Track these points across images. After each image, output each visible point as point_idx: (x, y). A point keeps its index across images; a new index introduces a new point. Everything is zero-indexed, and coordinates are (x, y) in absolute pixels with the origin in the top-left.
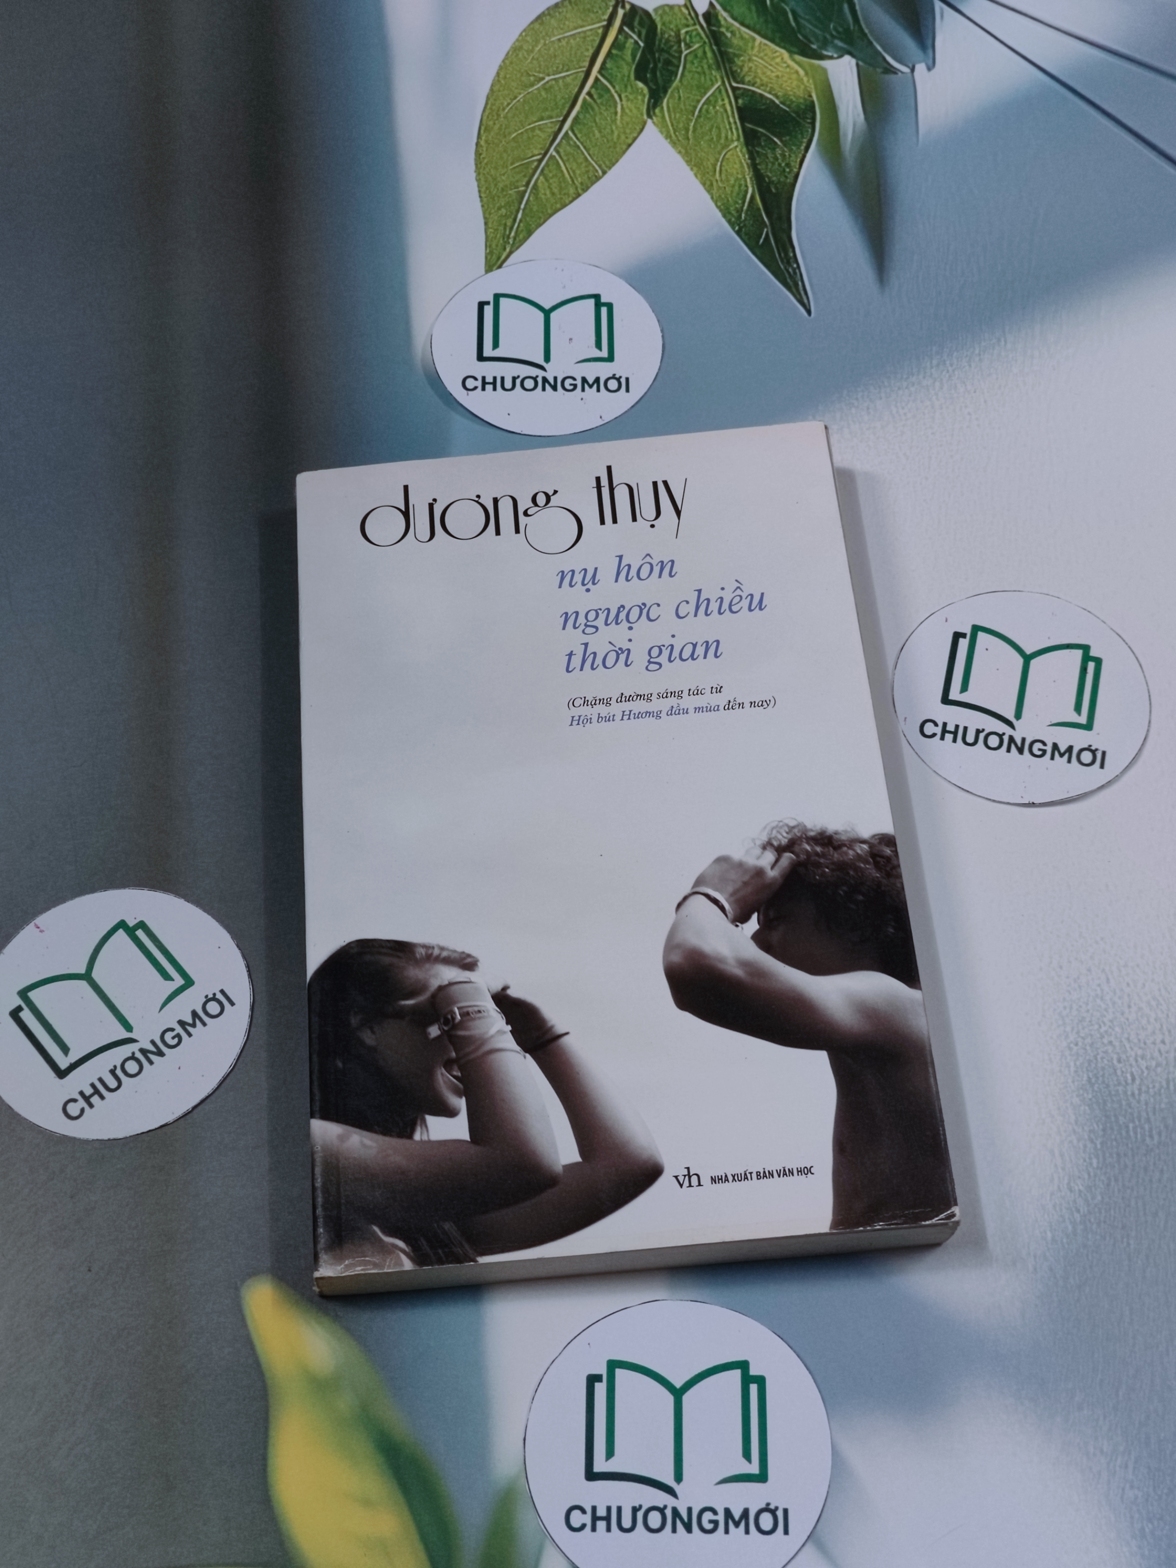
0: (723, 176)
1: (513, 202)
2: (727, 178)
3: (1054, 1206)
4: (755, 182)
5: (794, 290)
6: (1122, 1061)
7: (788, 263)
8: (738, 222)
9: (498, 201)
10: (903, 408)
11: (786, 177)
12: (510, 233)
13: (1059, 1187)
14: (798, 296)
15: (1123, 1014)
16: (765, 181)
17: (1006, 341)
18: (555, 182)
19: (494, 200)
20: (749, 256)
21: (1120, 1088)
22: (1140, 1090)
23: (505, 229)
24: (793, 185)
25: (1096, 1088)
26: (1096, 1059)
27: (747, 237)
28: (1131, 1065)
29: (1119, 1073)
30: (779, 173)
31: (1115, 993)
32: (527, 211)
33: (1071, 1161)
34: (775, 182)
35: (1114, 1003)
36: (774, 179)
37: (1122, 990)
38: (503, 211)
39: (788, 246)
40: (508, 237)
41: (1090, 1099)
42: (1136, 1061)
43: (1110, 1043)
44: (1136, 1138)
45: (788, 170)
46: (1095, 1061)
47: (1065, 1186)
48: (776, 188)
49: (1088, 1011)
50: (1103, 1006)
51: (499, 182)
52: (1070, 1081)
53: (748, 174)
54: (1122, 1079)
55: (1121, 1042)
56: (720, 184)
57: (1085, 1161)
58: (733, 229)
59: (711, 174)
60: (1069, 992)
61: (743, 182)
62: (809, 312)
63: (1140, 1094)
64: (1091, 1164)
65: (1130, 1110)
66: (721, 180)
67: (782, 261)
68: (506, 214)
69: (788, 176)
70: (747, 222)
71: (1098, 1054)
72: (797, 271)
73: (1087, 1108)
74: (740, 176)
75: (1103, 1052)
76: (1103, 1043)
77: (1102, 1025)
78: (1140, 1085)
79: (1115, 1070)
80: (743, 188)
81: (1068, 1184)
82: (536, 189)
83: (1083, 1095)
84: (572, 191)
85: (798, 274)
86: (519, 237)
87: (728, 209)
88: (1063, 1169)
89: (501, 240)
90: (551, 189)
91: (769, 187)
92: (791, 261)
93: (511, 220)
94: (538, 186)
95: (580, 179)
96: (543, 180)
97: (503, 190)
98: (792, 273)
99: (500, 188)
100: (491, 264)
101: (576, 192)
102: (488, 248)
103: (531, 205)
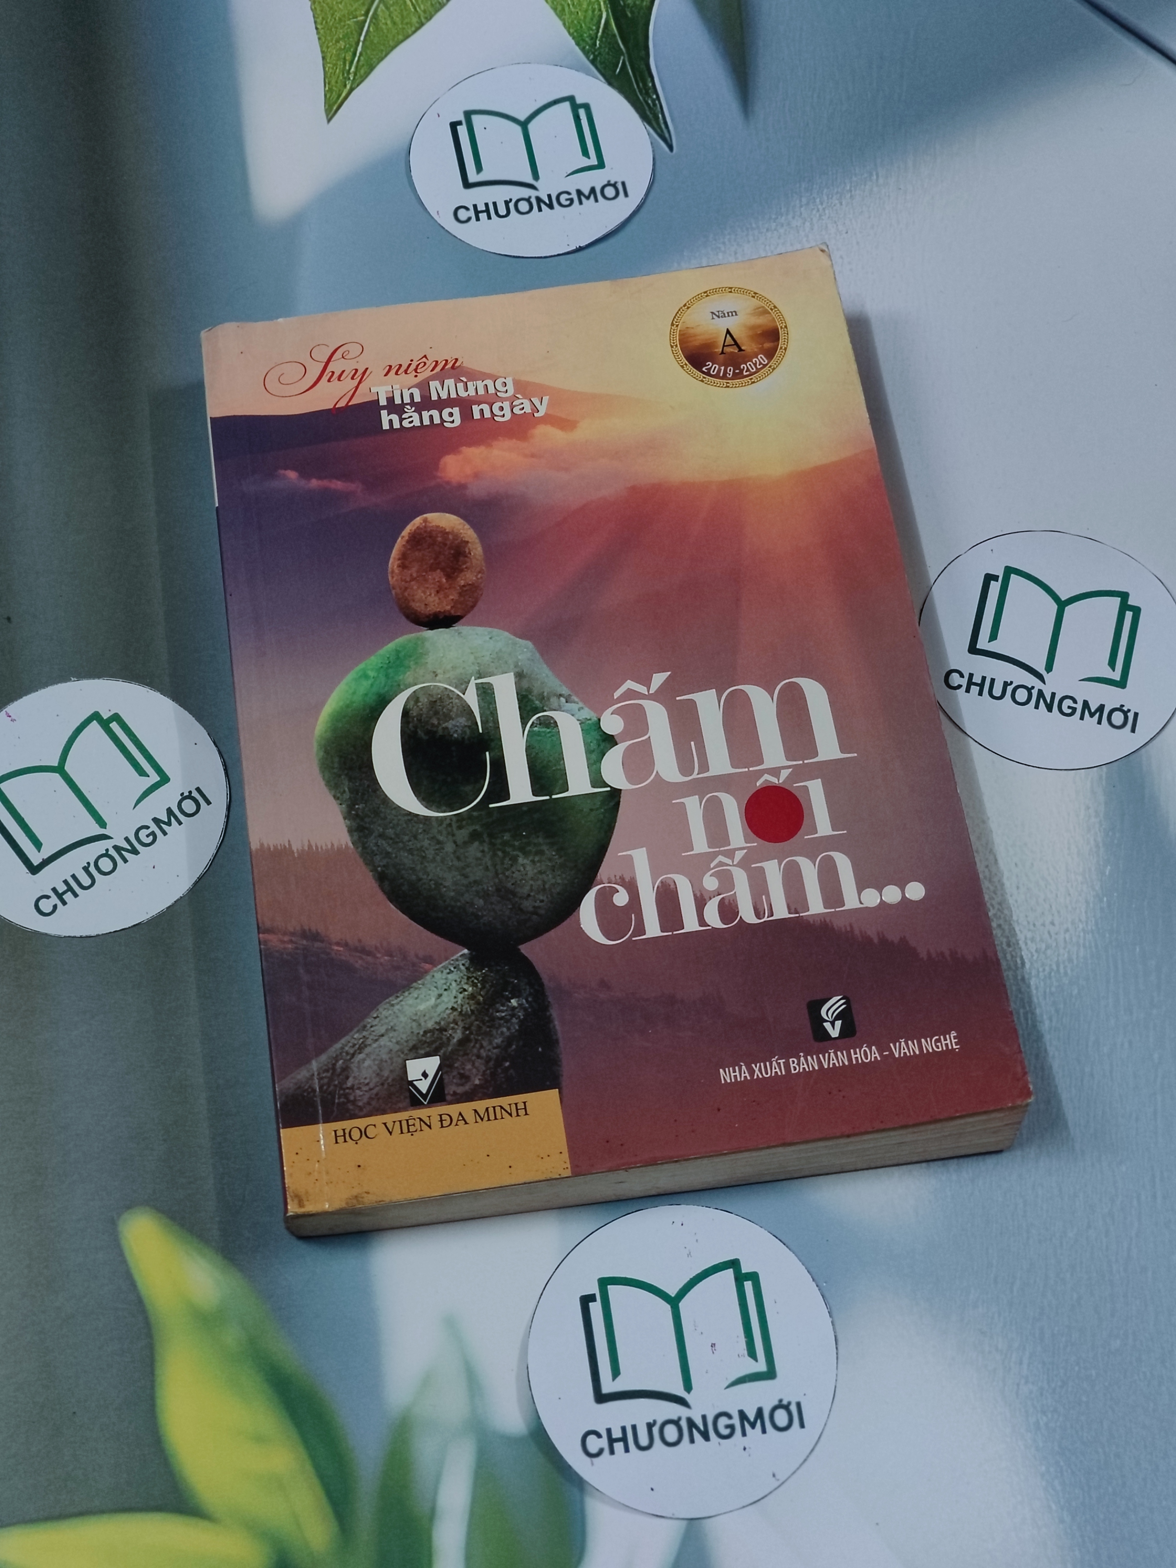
1: (352, 33)
2: (580, 2)
4: (609, 6)
5: (654, 123)
7: (647, 93)
8: (593, 50)
12: (350, 69)
14: (659, 131)
16: (620, 4)
17: (877, 176)
19: (331, 31)
23: (344, 63)
24: (650, 8)
27: (602, 66)
32: (367, 43)
34: (631, 5)
36: (630, 2)
38: (342, 44)
39: (646, 73)
40: (349, 72)
48: (632, 12)
51: (336, 11)
56: (572, 9)
58: (588, 58)
61: (596, 6)
62: (671, 148)
66: (574, 4)
67: (641, 94)
68: (345, 47)
70: (602, 50)
72: (657, 102)
74: (593, 1)
80: (597, 13)
82: (375, 19)
84: (415, 20)
85: (658, 106)
86: (360, 72)
87: (582, 36)
89: (341, 75)
90: (393, 18)
91: (625, 11)
92: (650, 91)
93: (351, 54)
94: (378, 15)
95: (422, 7)
96: (384, 8)
97: (340, 20)
98: (651, 105)
99: (337, 18)
100: (331, 102)
101: (419, 21)
102: (327, 85)
103: (372, 37)
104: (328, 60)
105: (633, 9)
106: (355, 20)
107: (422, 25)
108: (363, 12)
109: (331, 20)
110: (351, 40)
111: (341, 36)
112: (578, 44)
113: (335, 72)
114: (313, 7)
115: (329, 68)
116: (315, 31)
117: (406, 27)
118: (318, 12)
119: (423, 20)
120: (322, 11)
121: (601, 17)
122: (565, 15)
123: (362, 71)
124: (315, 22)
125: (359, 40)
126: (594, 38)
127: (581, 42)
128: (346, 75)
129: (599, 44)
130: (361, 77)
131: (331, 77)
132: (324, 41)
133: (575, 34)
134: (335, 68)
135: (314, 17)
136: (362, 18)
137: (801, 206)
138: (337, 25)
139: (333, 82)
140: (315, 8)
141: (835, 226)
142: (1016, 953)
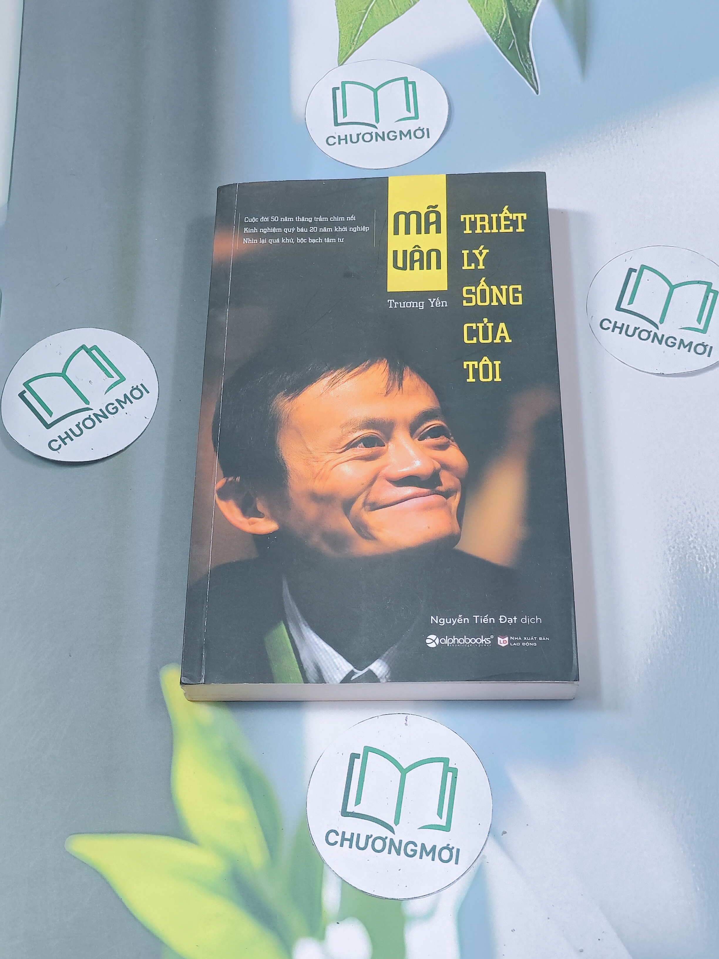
0: (488, 6)
1: (357, 19)
2: (491, 8)
3: (654, 644)
4: (508, 11)
5: (529, 78)
6: (701, 558)
7: (526, 61)
8: (496, 36)
9: (348, 19)
10: (592, 154)
11: (528, 8)
12: (354, 39)
13: (657, 633)
14: (531, 82)
15: (703, 530)
16: (514, 10)
17: (659, 114)
18: (384, 8)
19: (346, 17)
20: (502, 56)
21: (699, 575)
22: (711, 576)
23: (351, 36)
24: (533, 14)
25: (684, 575)
26: (685, 557)
27: (501, 45)
28: (707, 562)
29: (699, 566)
30: (523, 6)
31: (700, 517)
32: (365, 25)
33: (666, 617)
34: (521, 12)
35: (698, 524)
36: (520, 9)
37: (704, 516)
38: (351, 24)
39: (527, 51)
40: (353, 41)
41: (680, 581)
42: (710, 559)
43: (695, 547)
44: (707, 605)
45: (529, 4)
46: (684, 558)
47: (662, 633)
48: (521, 15)
49: (682, 528)
50: (692, 525)
51: (349, 7)
52: (668, 569)
53: (504, 6)
54: (700, 570)
55: (701, 547)
56: (486, 12)
57: (674, 618)
58: (493, 40)
59: (481, 5)
60: (672, 516)
61: (500, 11)
62: (537, 92)
63: (710, 579)
64: (678, 620)
65: (704, 589)
66: (487, 9)
67: (522, 62)
68: (353, 26)
69: (529, 8)
70: (502, 36)
71: (687, 554)
72: (531, 66)
73: (678, 586)
74: (499, 7)
75: (690, 553)
76: (690, 548)
77: (691, 537)
78: (711, 573)
79: (697, 564)
80: (501, 15)
81: (663, 631)
82: (371, 12)
83: (676, 578)
84: (394, 14)
85: (532, 68)
86: (360, 41)
87: (491, 27)
88: (661, 622)
89: (349, 42)
90: (382, 12)
91: (517, 14)
92: (528, 60)
93: (356, 30)
94: (372, 9)
95: (399, 6)
96: (377, 7)
97: (351, 10)
98: (528, 68)
99: (350, 11)
100: (342, 57)
101: (397, 15)
102: (340, 47)
103: (369, 22)
104: (342, 34)
105: (522, 14)
106: (360, 12)
107: (399, 16)
108: (365, 8)
109: (346, 11)
110: (357, 23)
111: (351, 20)
112: (488, 32)
113: (346, 40)
114: (336, 4)
115: (343, 37)
116: (336, 17)
117: (389, 18)
118: (340, 7)
119: (399, 14)
120: (341, 6)
121: (503, 17)
122: (482, 15)
123: (361, 40)
124: (337, 12)
125: (361, 23)
126: (497, 29)
127: (490, 31)
128: (352, 42)
129: (500, 32)
130: (360, 43)
131: (343, 42)
132: (341, 22)
133: (487, 26)
134: (346, 38)
135: (336, 9)
136: (364, 11)
137: (612, 129)
138: (349, 14)
139: (344, 46)
140: (337, 4)
141: (631, 141)
142: (704, 564)
